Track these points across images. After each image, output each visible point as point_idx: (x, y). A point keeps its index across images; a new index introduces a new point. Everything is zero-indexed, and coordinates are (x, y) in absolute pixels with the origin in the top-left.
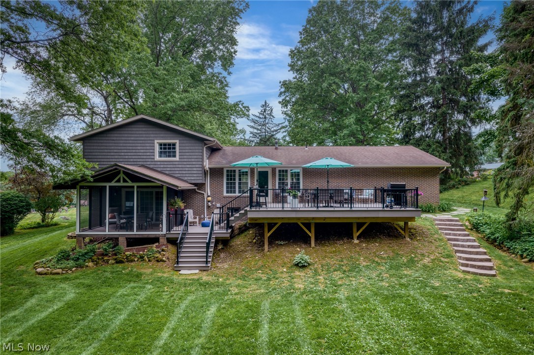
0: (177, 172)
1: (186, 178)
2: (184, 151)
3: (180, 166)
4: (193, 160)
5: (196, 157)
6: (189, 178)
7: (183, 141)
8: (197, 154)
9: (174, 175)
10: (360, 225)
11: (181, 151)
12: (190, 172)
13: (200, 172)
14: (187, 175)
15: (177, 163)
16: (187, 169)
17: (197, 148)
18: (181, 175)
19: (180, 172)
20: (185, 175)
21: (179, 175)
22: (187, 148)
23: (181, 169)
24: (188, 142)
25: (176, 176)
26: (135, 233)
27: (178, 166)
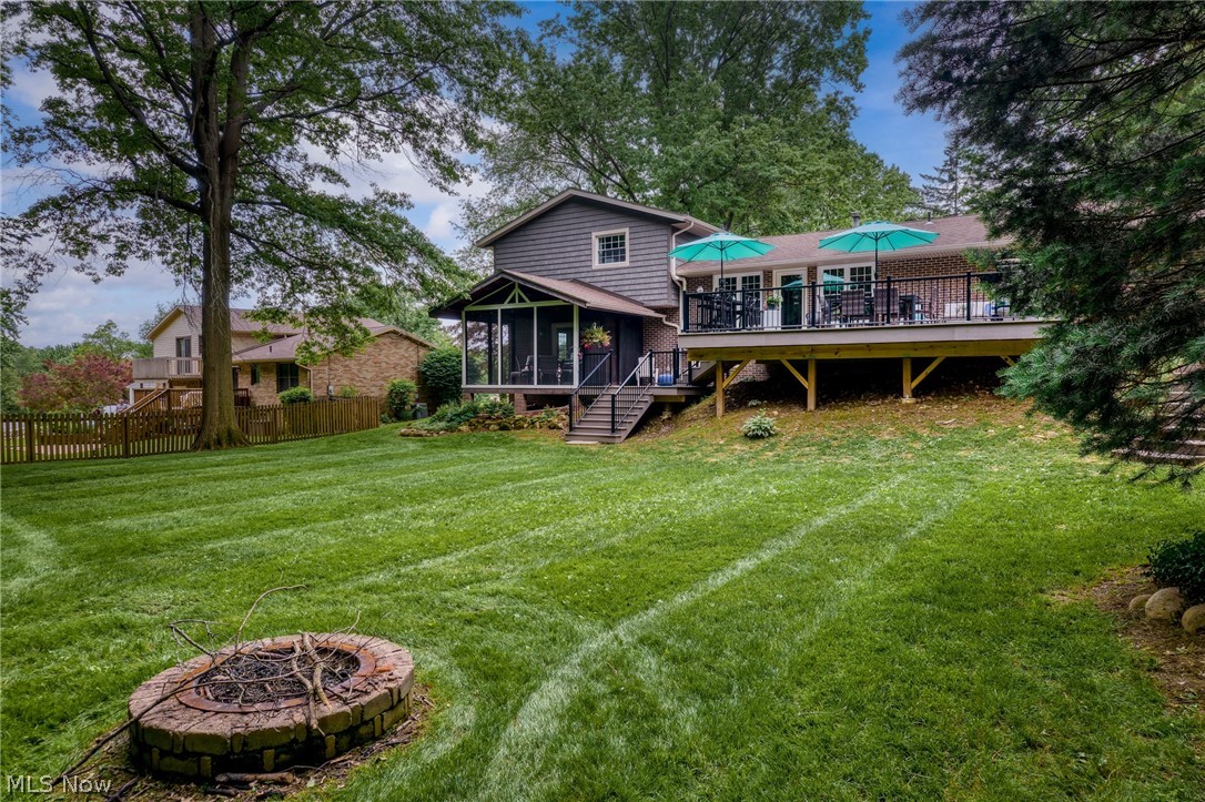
0: (627, 288)
1: (640, 299)
2: (637, 247)
3: (632, 276)
4: (652, 262)
5: (656, 256)
6: (646, 298)
7: (634, 230)
8: (659, 250)
9: (621, 294)
11: (634, 247)
12: (647, 286)
13: (665, 285)
14: (643, 292)
15: (626, 271)
16: (642, 281)
17: (658, 238)
18: (634, 293)
19: (632, 288)
20: (639, 293)
21: (630, 293)
22: (643, 240)
23: (633, 281)
24: (644, 228)
25: (625, 294)
26: (536, 387)
27: (627, 276)
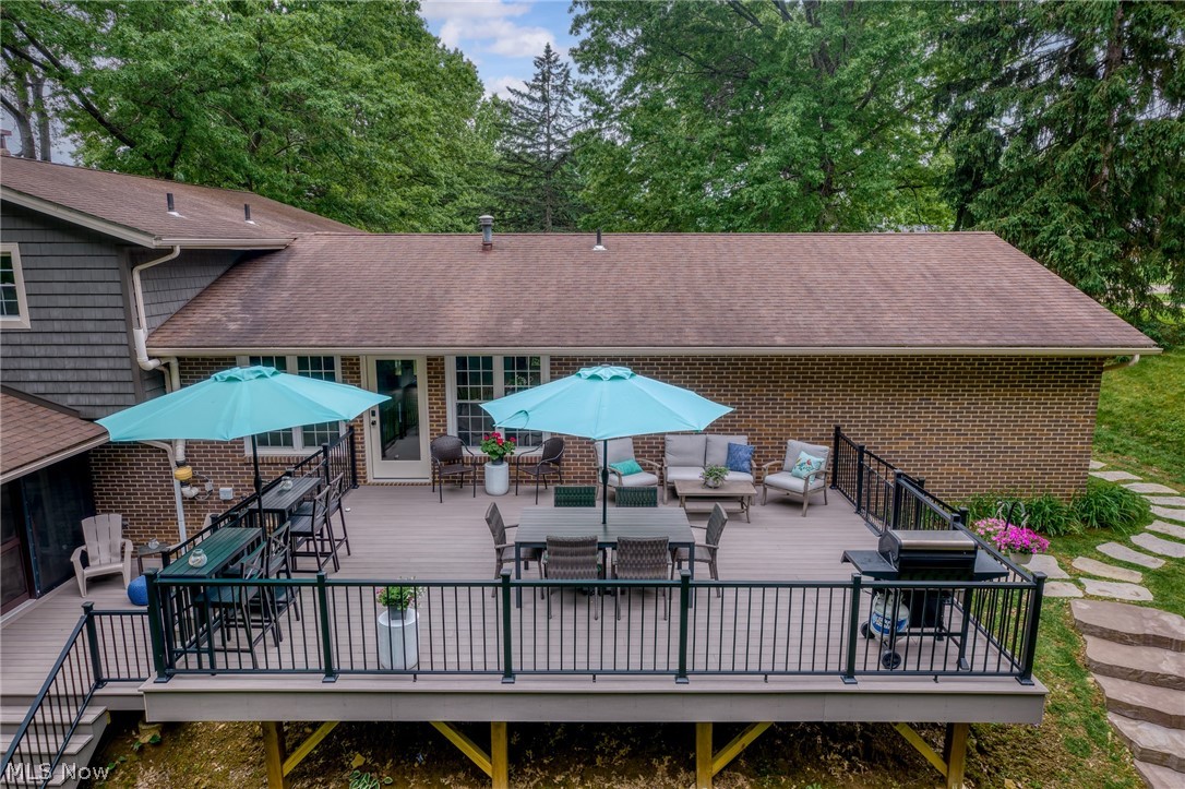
0: (32, 376)
1: (70, 400)
2: (45, 288)
3: (41, 351)
4: (90, 326)
5: (98, 314)
6: (84, 400)
7: (34, 249)
8: (101, 301)
9: (20, 387)
10: (724, 733)
11: (35, 288)
12: (83, 376)
13: (127, 376)
14: (75, 388)
15: (25, 339)
16: (69, 364)
18: (50, 388)
19: (46, 376)
20: (64, 388)
21: (41, 388)
22: (58, 275)
23: (46, 363)
25: (29, 389)
27: (31, 351)
